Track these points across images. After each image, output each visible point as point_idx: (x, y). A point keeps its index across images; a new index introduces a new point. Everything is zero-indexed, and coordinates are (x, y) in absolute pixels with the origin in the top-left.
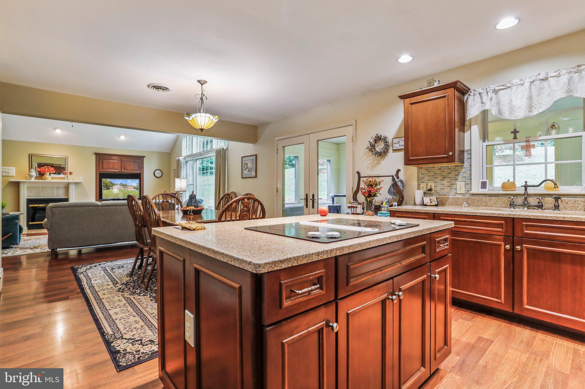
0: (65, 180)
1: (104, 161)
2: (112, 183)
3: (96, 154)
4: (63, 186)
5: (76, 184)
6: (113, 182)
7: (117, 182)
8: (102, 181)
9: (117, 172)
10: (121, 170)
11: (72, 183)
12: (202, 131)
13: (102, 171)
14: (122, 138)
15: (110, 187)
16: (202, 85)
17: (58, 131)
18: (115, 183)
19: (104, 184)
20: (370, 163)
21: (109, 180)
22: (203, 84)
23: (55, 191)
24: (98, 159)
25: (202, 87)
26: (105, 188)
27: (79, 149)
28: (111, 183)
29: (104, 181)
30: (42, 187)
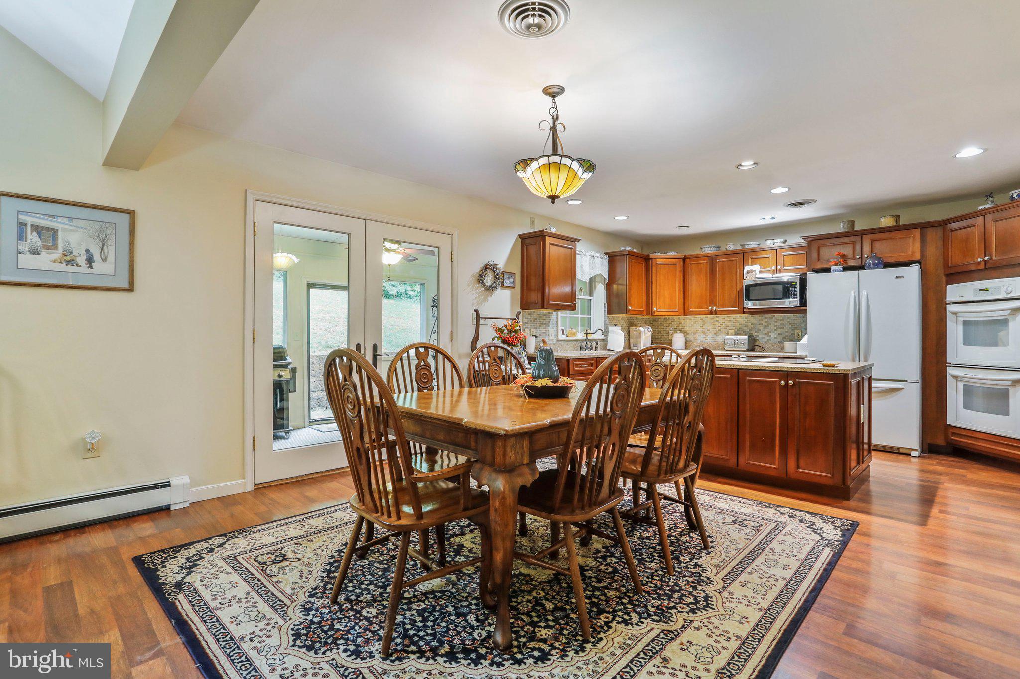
20: (476, 298)
22: (556, 96)
25: (553, 102)
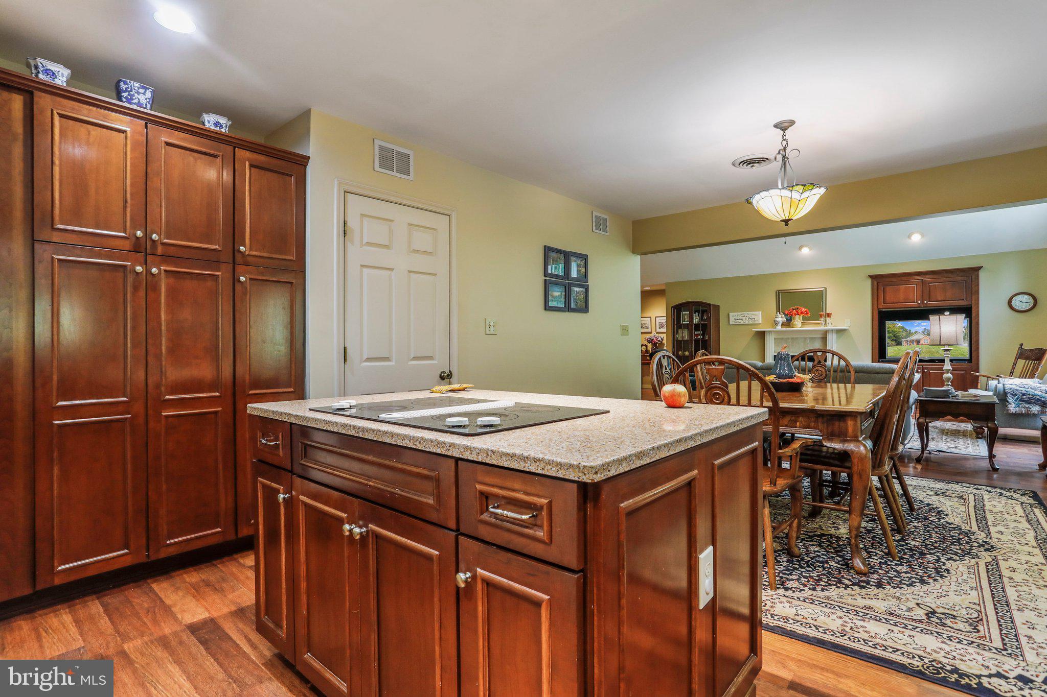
0: (820, 327)
1: (888, 289)
2: (906, 331)
3: (872, 277)
4: (820, 336)
5: (839, 332)
6: (908, 328)
7: (917, 328)
8: (887, 328)
9: (914, 306)
10: (923, 302)
11: (832, 331)
12: (786, 225)
13: (884, 307)
14: (916, 238)
15: (903, 340)
16: (784, 130)
17: (805, 251)
18: (913, 330)
19: (891, 335)
21: (900, 323)
22: (786, 129)
23: (808, 344)
24: (876, 287)
25: (784, 135)
26: (893, 342)
27: (844, 273)
28: (904, 330)
29: (891, 326)
30: (792, 338)
